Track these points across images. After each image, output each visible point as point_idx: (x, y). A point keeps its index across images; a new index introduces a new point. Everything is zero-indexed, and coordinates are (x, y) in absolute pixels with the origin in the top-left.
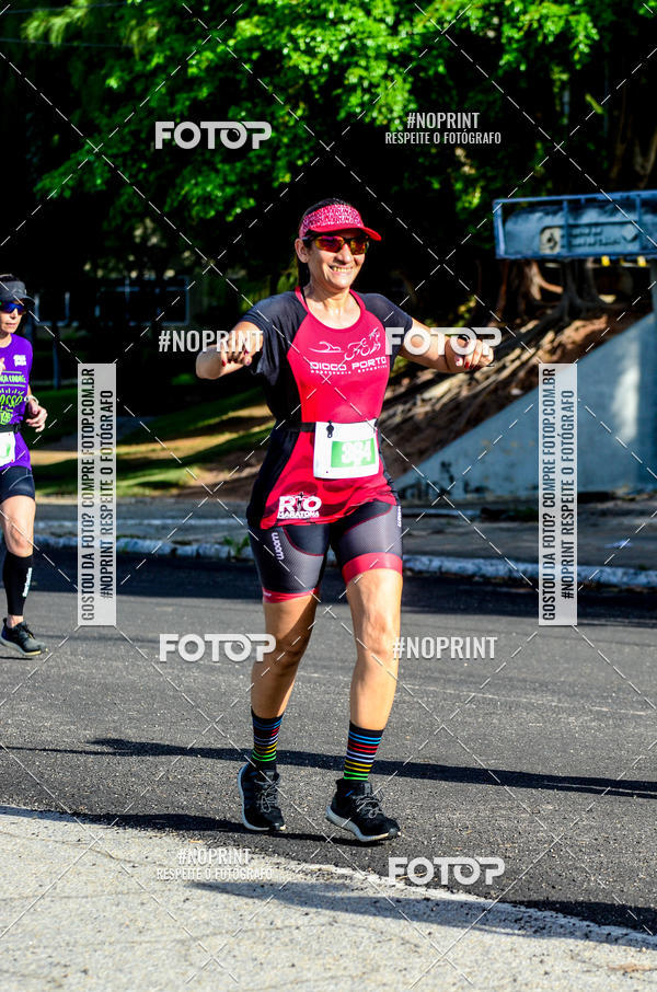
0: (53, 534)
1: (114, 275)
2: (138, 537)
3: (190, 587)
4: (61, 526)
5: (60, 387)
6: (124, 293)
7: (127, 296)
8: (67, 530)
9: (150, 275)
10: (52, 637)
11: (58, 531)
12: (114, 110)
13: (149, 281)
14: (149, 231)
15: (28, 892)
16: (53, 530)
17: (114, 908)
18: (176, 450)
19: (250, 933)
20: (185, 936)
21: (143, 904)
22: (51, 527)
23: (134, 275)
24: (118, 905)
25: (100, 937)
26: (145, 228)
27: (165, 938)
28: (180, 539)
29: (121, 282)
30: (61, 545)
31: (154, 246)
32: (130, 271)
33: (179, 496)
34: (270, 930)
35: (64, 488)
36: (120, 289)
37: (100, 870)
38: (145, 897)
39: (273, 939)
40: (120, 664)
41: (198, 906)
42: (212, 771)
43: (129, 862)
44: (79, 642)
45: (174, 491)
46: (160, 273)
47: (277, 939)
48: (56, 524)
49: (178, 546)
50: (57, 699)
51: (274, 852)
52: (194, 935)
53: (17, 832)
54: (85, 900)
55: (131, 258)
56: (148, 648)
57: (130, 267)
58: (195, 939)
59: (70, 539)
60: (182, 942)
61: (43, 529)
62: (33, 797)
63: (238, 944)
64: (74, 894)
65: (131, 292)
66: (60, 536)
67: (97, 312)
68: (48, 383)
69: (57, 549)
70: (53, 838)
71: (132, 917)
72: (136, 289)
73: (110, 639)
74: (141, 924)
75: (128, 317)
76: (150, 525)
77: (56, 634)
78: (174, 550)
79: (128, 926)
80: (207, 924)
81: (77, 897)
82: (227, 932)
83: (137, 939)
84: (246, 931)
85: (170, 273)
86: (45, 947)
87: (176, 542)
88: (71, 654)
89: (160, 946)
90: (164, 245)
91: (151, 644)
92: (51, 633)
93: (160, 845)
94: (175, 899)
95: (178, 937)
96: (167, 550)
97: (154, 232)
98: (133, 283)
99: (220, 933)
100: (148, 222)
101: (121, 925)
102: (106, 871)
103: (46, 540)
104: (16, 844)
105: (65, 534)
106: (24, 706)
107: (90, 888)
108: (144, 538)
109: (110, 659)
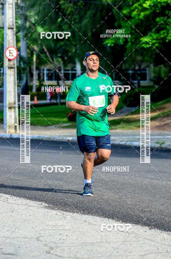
13: (137, 70)
15: (99, 241)
17: (123, 246)
19: (160, 253)
20: (143, 253)
21: (131, 245)
24: (124, 245)
25: (119, 254)
27: (137, 254)
34: (166, 252)
37: (119, 235)
38: (131, 243)
39: (167, 255)
41: (146, 245)
42: (151, 207)
47: (168, 255)
50: (109, 187)
51: (168, 230)
52: (145, 253)
53: (96, 224)
54: (114, 243)
58: (145, 255)
60: (142, 256)
62: (101, 214)
63: (157, 256)
64: (112, 242)
65: (132, 73)
71: (128, 248)
74: (130, 250)
76: (136, 138)
79: (126, 251)
80: (149, 250)
81: (113, 242)
82: (154, 253)
83: (129, 254)
84: (159, 253)
86: (103, 257)
89: (135, 257)
94: (140, 243)
95: (141, 254)
98: (132, 70)
99: (152, 253)
101: (125, 250)
102: (121, 235)
104: (96, 227)
107: (116, 240)
108: (135, 141)
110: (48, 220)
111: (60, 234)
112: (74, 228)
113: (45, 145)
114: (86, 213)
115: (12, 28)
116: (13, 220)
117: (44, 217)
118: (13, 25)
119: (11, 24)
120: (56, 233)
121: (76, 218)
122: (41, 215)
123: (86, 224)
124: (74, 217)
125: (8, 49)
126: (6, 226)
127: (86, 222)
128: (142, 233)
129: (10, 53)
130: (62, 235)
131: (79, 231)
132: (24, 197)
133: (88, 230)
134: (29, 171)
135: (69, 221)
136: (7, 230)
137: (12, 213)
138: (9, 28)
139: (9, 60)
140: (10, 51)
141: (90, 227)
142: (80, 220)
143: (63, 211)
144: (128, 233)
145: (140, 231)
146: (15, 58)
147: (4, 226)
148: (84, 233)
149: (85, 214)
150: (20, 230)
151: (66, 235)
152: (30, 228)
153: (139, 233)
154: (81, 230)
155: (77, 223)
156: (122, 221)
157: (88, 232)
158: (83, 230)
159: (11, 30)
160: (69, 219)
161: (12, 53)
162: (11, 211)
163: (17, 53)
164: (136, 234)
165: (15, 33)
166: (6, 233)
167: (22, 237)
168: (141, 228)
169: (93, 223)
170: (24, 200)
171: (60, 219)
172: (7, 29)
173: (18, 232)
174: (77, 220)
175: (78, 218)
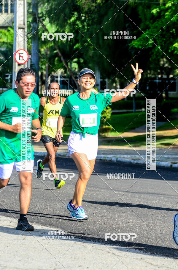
0: (133, 159)
1: (153, 76)
2: (160, 161)
3: (176, 177)
4: (135, 157)
5: (135, 112)
6: (156, 82)
7: (157, 83)
8: (137, 158)
9: (165, 77)
10: (132, 192)
11: (134, 158)
12: (154, 22)
13: (165, 79)
14: (165, 62)
16: (133, 158)
18: (173, 133)
22: (132, 157)
23: (160, 76)
26: (164, 61)
28: (173, 162)
29: (155, 78)
30: (135, 163)
31: (166, 67)
32: (158, 75)
33: (173, 148)
35: (136, 145)
36: (155, 81)
37: (148, 268)
40: (154, 202)
43: (158, 266)
44: (141, 194)
45: (172, 146)
46: (168, 76)
48: (133, 156)
49: (173, 164)
53: (121, 255)
55: (159, 71)
56: (163, 197)
57: (159, 74)
59: (138, 161)
61: (130, 158)
65: (159, 82)
66: (135, 160)
67: (148, 88)
68: (131, 111)
69: (134, 164)
70: (133, 257)
72: (160, 81)
73: (151, 194)
75: (157, 90)
76: (164, 157)
77: (134, 191)
78: (171, 166)
85: (171, 76)
87: (172, 163)
88: (139, 198)
90: (170, 67)
91: (164, 196)
92: (132, 191)
93: (167, 261)
96: (169, 165)
97: (167, 62)
98: (159, 79)
100: (165, 59)
103: (130, 161)
105: (137, 159)
106: (124, 215)
108: (162, 161)
109: (151, 200)
110: (65, 249)
111: (80, 266)
112: (95, 259)
113: (60, 163)
114: (109, 242)
115: (23, 28)
116: (25, 248)
117: (61, 246)
118: (24, 24)
119: (22, 23)
120: (76, 265)
121: (98, 248)
122: (57, 243)
123: (110, 254)
124: (96, 247)
125: (17, 52)
126: (17, 255)
127: (109, 252)
128: (174, 267)
129: (20, 56)
130: (82, 267)
131: (101, 263)
132: (37, 222)
133: (112, 262)
134: (42, 193)
135: (90, 251)
136: (19, 260)
137: (24, 241)
138: (19, 28)
139: (19, 65)
140: (20, 54)
141: (115, 258)
142: (103, 250)
143: (82, 240)
144: (158, 267)
145: (172, 264)
146: (25, 62)
147: (14, 255)
148: (107, 266)
149: (108, 244)
150: (33, 260)
151: (87, 267)
152: (45, 258)
153: (171, 267)
154: (104, 261)
155: (98, 254)
156: (151, 252)
157: (112, 264)
158: (105, 262)
159: (22, 30)
160: (90, 249)
161: (22, 57)
162: (23, 239)
163: (28, 57)
164: (168, 267)
165: (26, 34)
166: (18, 264)
167: (36, 268)
168: (173, 261)
169: (118, 254)
170: (37, 226)
171: (80, 248)
172: (17, 28)
173: (31, 263)
174: (98, 250)
175: (100, 248)
